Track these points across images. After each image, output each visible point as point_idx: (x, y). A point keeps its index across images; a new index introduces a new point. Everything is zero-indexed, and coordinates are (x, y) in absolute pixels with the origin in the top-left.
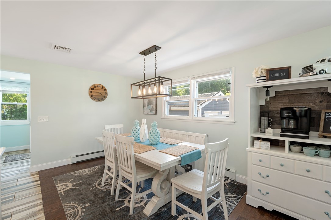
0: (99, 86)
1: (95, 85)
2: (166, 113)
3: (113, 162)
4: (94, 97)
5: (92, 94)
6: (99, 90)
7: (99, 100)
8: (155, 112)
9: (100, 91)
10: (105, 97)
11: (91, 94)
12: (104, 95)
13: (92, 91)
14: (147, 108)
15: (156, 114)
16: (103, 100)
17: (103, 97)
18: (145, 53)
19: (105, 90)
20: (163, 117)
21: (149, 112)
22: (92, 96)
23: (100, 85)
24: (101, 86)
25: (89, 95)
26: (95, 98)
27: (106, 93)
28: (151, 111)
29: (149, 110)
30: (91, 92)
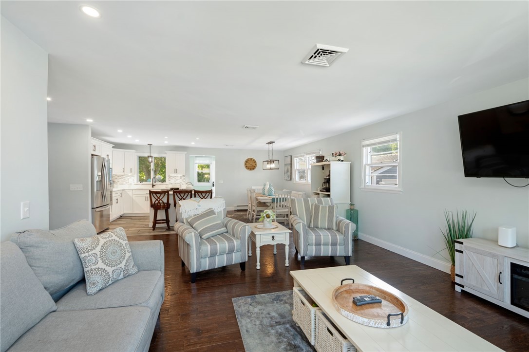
0: (251, 159)
1: (248, 159)
2: (297, 178)
7: (251, 169)
9: (252, 163)
10: (255, 167)
12: (254, 165)
15: (291, 180)
16: (253, 169)
17: (253, 167)
18: (269, 143)
19: (255, 162)
20: (294, 182)
22: (247, 166)
25: (245, 166)
26: (248, 168)
27: (256, 164)
30: (246, 164)
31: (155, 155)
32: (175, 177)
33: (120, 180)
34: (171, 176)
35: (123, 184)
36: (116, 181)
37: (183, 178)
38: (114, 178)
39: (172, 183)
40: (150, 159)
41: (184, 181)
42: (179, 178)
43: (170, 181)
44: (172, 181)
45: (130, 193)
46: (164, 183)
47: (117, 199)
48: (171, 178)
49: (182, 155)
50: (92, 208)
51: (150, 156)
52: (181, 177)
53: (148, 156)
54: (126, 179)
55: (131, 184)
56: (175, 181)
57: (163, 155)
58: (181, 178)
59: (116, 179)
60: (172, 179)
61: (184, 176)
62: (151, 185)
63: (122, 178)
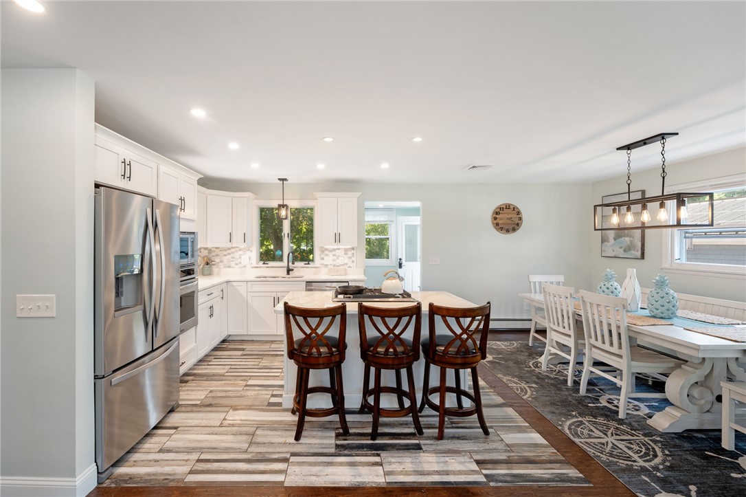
0: (508, 207)
1: (502, 207)
2: (677, 256)
3: (569, 336)
4: (500, 226)
5: (497, 221)
6: (508, 214)
7: (508, 231)
8: (639, 254)
9: (510, 216)
10: (518, 224)
11: (495, 222)
12: (517, 221)
13: (497, 216)
14: (613, 245)
15: (643, 256)
16: (514, 230)
17: (515, 226)
19: (519, 213)
20: (667, 265)
21: (620, 253)
22: (497, 224)
23: (509, 205)
24: (511, 207)
25: (493, 223)
26: (502, 229)
27: (520, 219)
28: (625, 251)
29: (621, 248)
30: (495, 219)
31: (294, 204)
32: (334, 250)
33: (225, 259)
34: (326, 249)
35: (229, 267)
36: (217, 260)
37: (350, 254)
38: (213, 254)
39: (327, 265)
40: (283, 213)
41: (354, 259)
42: (341, 253)
43: (323, 259)
44: (328, 260)
45: (242, 289)
46: (312, 264)
47: (211, 307)
48: (326, 252)
49: (349, 201)
50: (96, 377)
51: (283, 206)
52: (346, 250)
53: (280, 206)
54: (236, 255)
55: (245, 267)
56: (334, 260)
57: (309, 204)
58: (346, 254)
59: (218, 255)
60: (327, 255)
61: (353, 249)
62: (285, 270)
63: (229, 254)
